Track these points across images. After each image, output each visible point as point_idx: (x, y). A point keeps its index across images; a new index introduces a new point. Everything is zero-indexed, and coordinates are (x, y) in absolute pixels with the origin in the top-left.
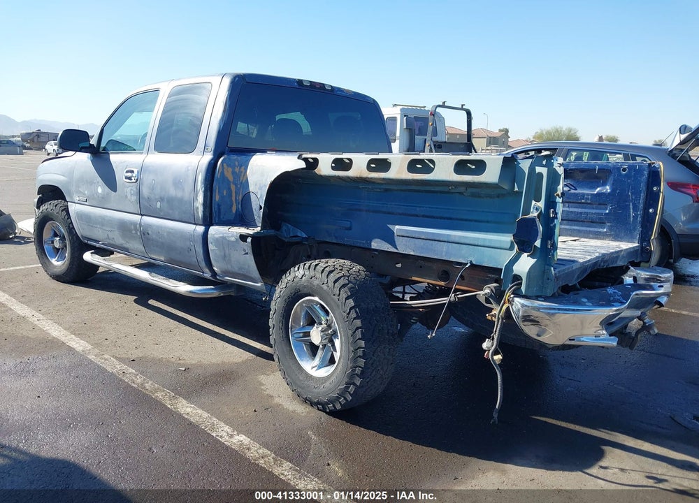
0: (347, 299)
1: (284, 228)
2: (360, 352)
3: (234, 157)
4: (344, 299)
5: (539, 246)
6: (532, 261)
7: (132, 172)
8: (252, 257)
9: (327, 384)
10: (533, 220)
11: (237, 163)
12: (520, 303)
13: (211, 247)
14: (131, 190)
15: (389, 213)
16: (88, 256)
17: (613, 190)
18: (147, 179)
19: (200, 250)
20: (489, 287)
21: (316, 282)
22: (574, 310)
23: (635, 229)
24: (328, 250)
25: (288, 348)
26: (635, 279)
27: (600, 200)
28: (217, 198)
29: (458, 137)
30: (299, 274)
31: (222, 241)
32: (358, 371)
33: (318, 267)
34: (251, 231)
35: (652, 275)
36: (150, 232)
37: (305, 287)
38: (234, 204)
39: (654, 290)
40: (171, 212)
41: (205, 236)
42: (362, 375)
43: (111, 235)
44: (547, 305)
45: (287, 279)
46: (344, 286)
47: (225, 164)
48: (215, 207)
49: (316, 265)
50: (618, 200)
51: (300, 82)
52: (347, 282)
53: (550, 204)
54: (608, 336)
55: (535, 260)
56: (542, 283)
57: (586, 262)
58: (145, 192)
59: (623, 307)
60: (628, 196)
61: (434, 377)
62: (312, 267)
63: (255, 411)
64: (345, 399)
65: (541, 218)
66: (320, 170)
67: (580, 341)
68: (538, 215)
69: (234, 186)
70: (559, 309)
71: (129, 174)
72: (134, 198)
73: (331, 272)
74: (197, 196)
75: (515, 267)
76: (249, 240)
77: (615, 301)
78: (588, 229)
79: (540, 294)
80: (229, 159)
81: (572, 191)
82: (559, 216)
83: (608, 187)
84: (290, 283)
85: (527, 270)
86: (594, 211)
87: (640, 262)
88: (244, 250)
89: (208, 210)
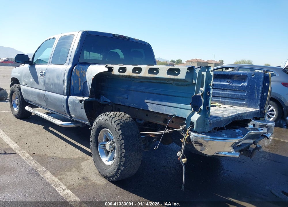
0: (119, 130)
1: (101, 98)
2: (123, 155)
3: (81, 66)
4: (118, 130)
5: (202, 109)
6: (199, 116)
7: (42, 72)
8: (84, 110)
9: (110, 169)
10: (199, 96)
11: (82, 69)
12: (193, 135)
13: (69, 105)
14: (42, 80)
15: (142, 92)
16: (27, 108)
17: (248, 84)
18: (48, 75)
19: (65, 106)
20: (182, 127)
21: (107, 122)
22: (218, 139)
23: (257, 102)
24: (119, 108)
25: (97, 151)
26: (254, 125)
27: (242, 89)
28: (72, 84)
29: (202, 63)
30: (101, 118)
31: (73, 102)
32: (122, 163)
33: (109, 115)
34: (84, 99)
35: (263, 124)
36: (48, 98)
37: (103, 124)
38: (80, 87)
39: (258, 131)
40: (55, 90)
41: (67, 100)
42: (124, 166)
43: (35, 99)
44: (205, 137)
45: (97, 120)
46: (118, 124)
47: (76, 69)
48: (72, 88)
49: (108, 114)
50: (250, 89)
51: (114, 35)
52: (120, 122)
53: (208, 89)
54: (235, 153)
55: (200, 115)
56: (204, 126)
57: (229, 117)
58: (47, 81)
59: (242, 138)
60: (254, 87)
61: (165, 166)
62: (107, 115)
63: (79, 179)
64: (117, 176)
65: (203, 96)
66: (114, 72)
67: (221, 154)
68: (202, 94)
69: (80, 79)
70: (211, 139)
71: (41, 73)
72: (43, 84)
73: (113, 118)
74: (64, 83)
75: (191, 118)
76: (83, 102)
77: (238, 136)
78: (237, 102)
79: (203, 131)
80: (79, 67)
81: (230, 85)
82: (211, 95)
83: (246, 83)
84: (98, 122)
85: (196, 120)
86: (240, 94)
87: (260, 118)
88: (81, 107)
89: (69, 89)
